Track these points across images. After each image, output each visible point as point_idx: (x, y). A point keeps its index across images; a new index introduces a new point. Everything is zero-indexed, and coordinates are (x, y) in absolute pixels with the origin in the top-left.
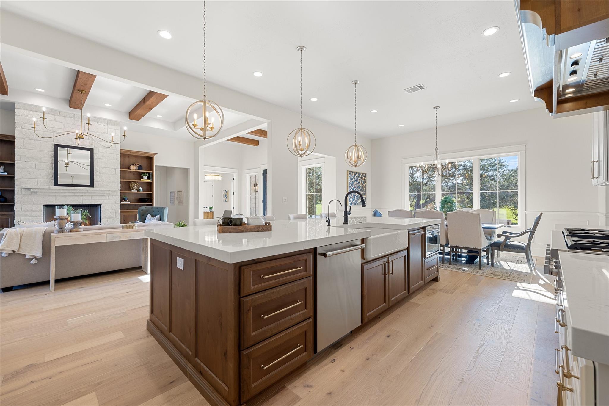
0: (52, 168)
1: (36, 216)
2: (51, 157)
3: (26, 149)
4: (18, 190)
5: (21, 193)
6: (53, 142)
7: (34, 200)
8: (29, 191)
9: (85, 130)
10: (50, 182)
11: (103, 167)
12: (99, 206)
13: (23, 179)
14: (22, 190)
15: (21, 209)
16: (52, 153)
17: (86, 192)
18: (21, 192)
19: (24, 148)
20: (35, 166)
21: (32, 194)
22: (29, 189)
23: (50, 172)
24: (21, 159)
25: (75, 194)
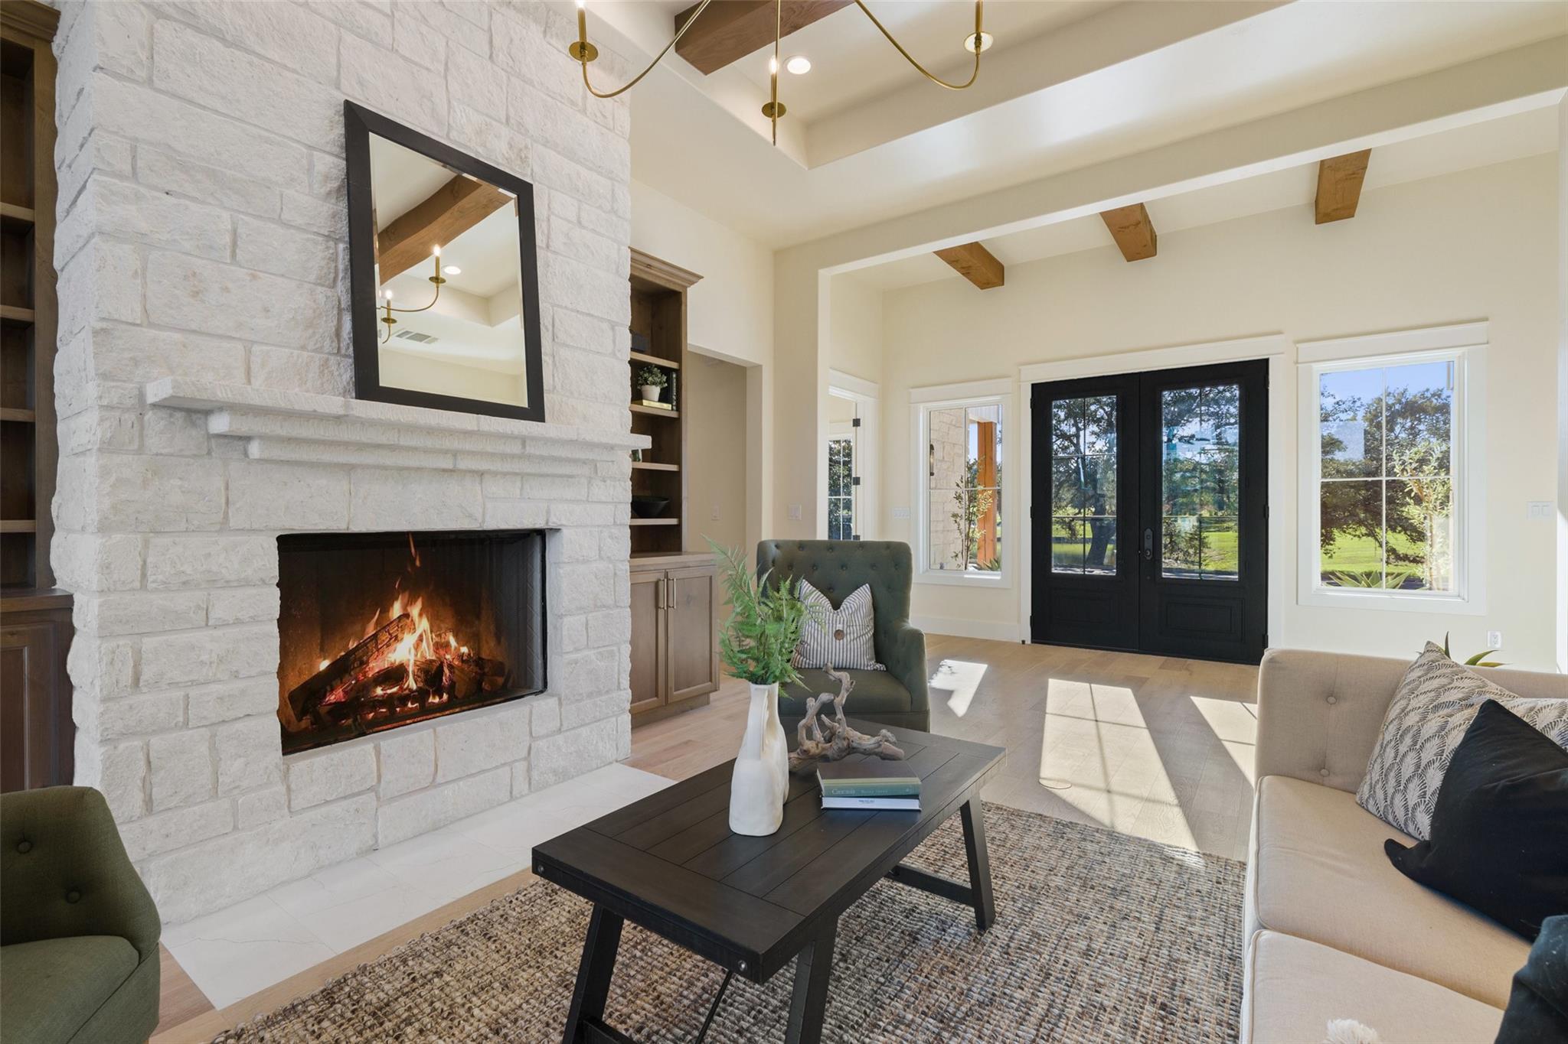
0: (332, 276)
1: (238, 622)
2: (329, 193)
3: (174, 96)
4: (117, 414)
5: (135, 446)
6: (338, 87)
7: (227, 503)
8: (194, 433)
9: (491, 57)
10: (322, 372)
11: (566, 308)
12: (538, 540)
13: (152, 333)
14: (149, 415)
15: (144, 576)
16: (331, 165)
17: (515, 448)
18: (142, 436)
19: (157, 83)
20: (234, 244)
21: (209, 453)
22: (194, 417)
23: (321, 299)
24: (134, 168)
25: (464, 464)
